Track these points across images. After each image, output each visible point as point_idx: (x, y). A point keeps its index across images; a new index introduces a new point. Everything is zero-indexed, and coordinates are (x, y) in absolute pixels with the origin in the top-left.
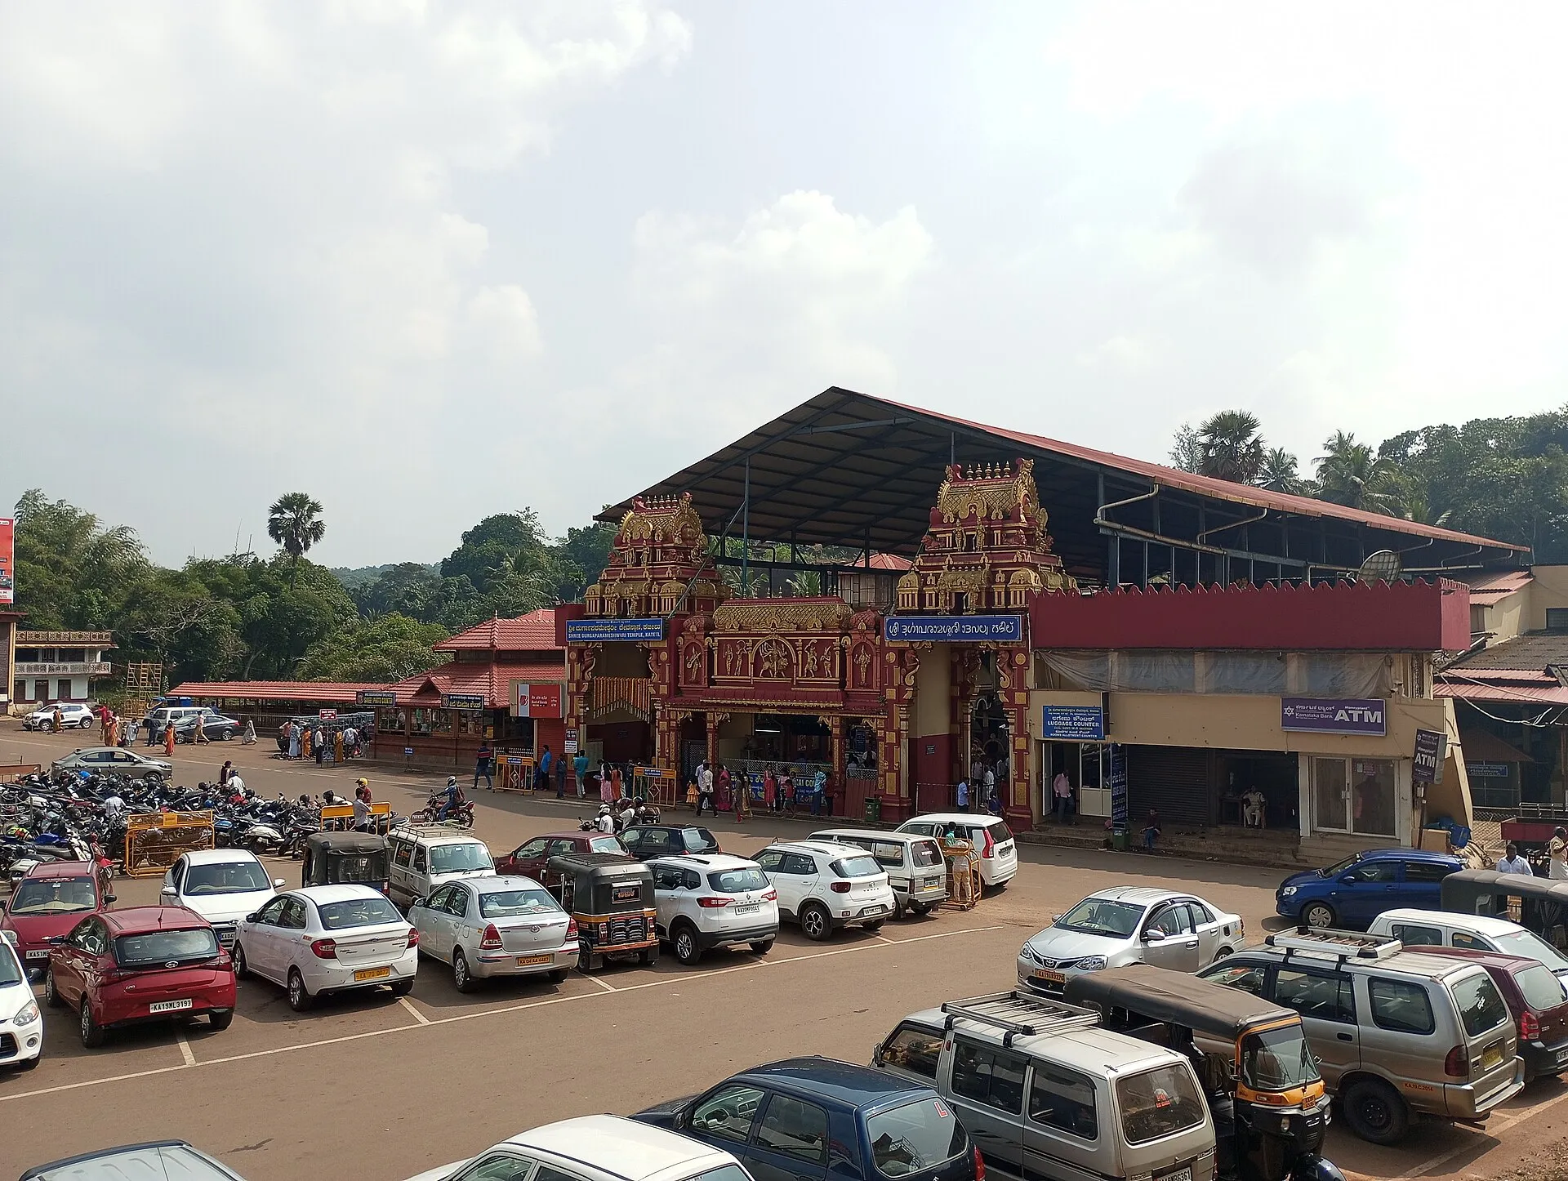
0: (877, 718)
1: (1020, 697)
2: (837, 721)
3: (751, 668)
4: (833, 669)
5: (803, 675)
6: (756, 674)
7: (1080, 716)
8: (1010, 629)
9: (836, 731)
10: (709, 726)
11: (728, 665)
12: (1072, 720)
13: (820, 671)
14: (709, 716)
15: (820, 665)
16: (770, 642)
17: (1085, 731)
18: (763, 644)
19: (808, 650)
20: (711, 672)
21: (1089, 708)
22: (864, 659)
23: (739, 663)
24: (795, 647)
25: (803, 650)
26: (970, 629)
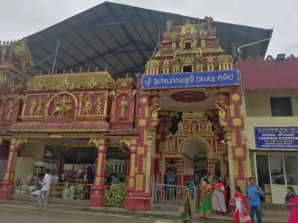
0: (131, 139)
1: (237, 122)
2: (102, 141)
3: (46, 111)
4: (102, 110)
5: (81, 114)
6: (49, 114)
7: (283, 133)
8: (231, 78)
9: (101, 148)
10: (12, 147)
11: (31, 110)
12: (277, 136)
13: (93, 111)
14: (13, 141)
15: (94, 107)
16: (62, 95)
17: (288, 143)
18: (57, 96)
19: (87, 99)
20: (20, 113)
21: (289, 128)
22: (124, 103)
23: (39, 109)
24: (78, 98)
25: (83, 100)
26: (202, 79)
